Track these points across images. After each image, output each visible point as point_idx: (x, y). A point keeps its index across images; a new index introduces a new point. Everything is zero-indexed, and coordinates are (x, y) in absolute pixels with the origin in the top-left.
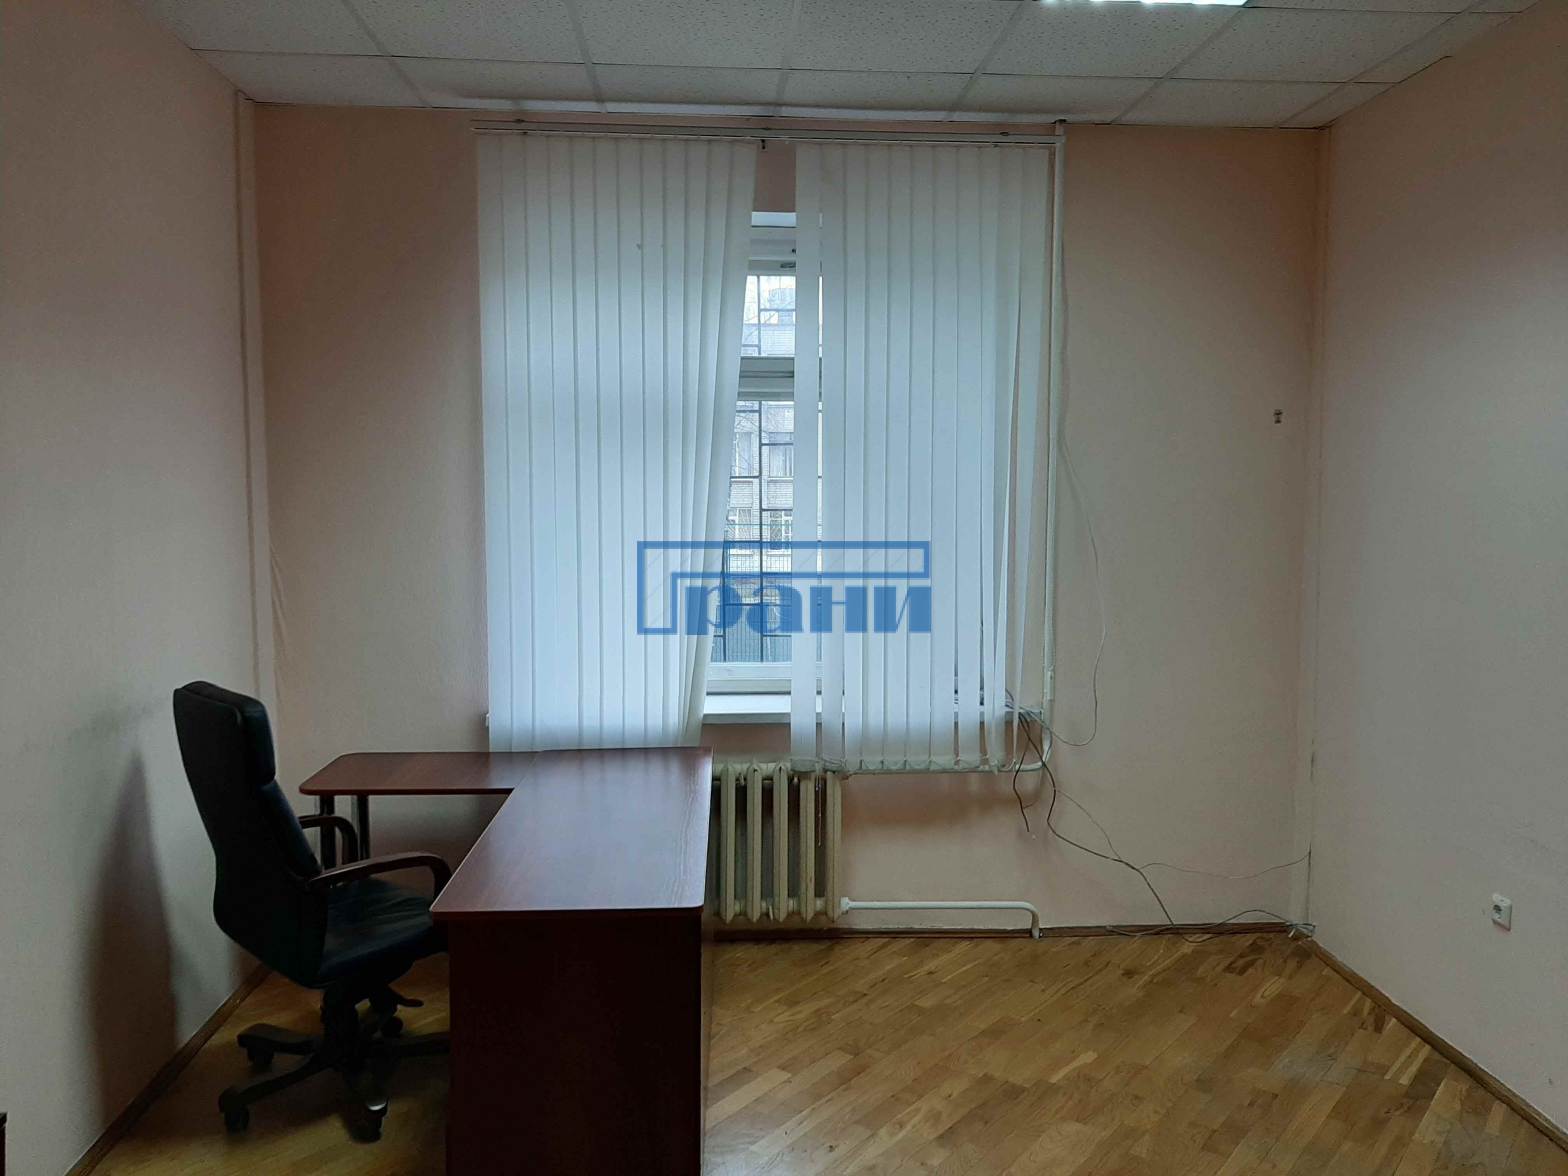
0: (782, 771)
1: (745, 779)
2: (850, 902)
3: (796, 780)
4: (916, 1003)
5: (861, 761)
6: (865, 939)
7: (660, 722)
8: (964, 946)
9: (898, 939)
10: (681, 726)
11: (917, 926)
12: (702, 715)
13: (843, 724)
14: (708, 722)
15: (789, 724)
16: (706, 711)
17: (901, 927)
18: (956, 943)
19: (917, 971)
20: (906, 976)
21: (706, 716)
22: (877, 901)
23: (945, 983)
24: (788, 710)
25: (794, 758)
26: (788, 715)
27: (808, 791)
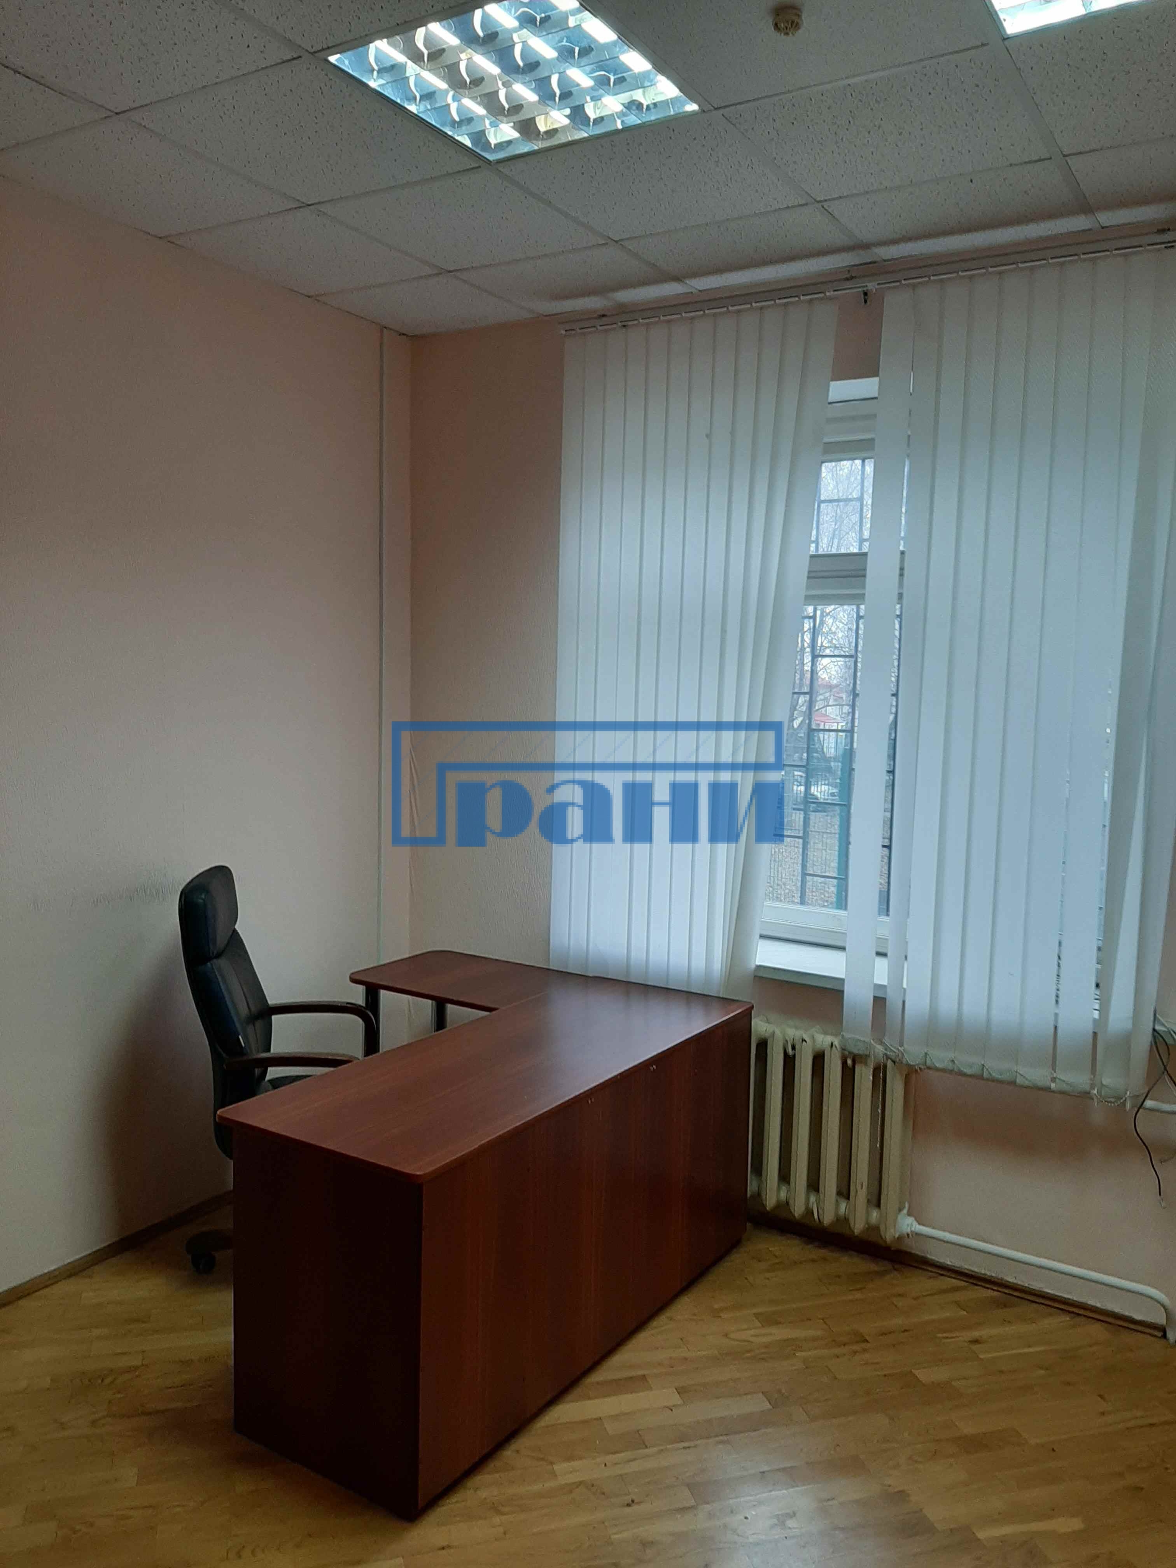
0: (834, 1047)
1: (793, 1048)
2: (915, 1223)
3: (849, 1062)
4: (916, 1372)
5: (926, 1054)
6: (935, 1275)
7: (703, 964)
8: (1057, 1321)
9: (976, 1287)
10: (724, 974)
11: (1010, 1279)
12: (753, 966)
13: (904, 1002)
14: (761, 974)
15: (843, 992)
16: (758, 963)
17: (988, 1273)
18: (1051, 1315)
19: (958, 1335)
20: (940, 1335)
21: (759, 967)
22: (950, 1232)
23: (982, 1360)
24: (843, 976)
25: (847, 1035)
26: (843, 980)
27: (864, 1077)
